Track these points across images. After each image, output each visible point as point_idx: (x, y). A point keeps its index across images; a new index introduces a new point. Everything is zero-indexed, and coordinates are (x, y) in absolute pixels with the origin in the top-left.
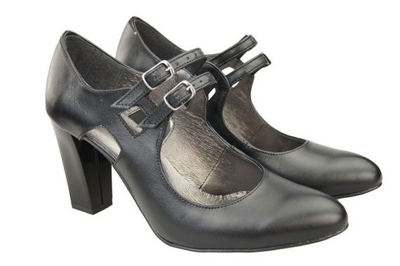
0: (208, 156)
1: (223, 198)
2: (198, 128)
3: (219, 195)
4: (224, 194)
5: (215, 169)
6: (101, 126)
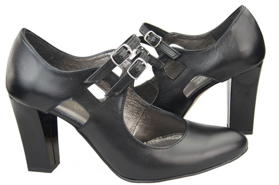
0: (133, 115)
4: (147, 141)
5: (139, 123)
6: (71, 99)
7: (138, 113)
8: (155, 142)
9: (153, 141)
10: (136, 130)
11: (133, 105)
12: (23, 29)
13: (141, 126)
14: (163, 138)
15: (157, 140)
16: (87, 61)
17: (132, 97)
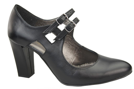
0: (73, 51)
1: (80, 67)
2: (69, 40)
3: (78, 65)
4: (80, 65)
5: (76, 55)
6: (37, 41)
7: (75, 50)
8: (84, 66)
9: (83, 65)
10: (74, 59)
11: (73, 46)
12: (16, 5)
13: (77, 57)
14: (89, 64)
15: (86, 65)
16: (49, 22)
17: (73, 42)
